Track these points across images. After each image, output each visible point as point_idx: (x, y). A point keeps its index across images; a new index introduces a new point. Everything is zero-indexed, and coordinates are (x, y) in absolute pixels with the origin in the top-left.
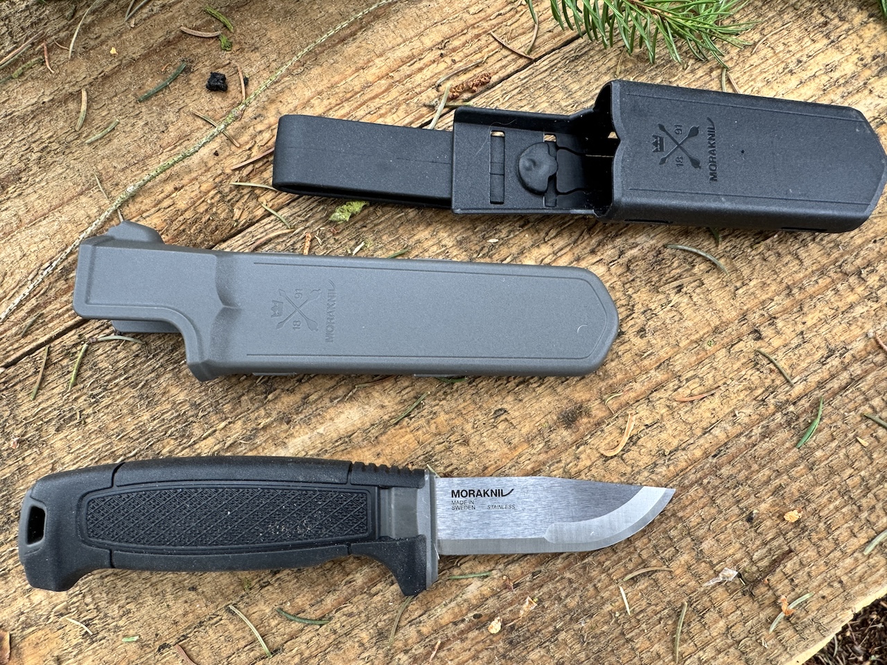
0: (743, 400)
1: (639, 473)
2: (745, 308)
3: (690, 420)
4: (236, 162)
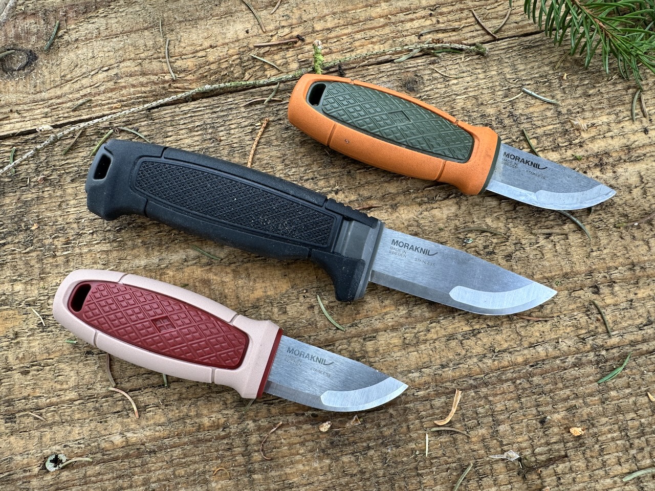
0: (568, 334)
1: (470, 357)
2: (594, 267)
3: (523, 333)
4: (258, 42)
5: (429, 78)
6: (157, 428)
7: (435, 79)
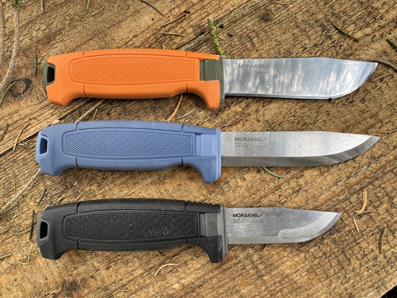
3: (387, 142)
4: (162, 23)
5: (275, 9)
6: (198, 272)
7: (279, 8)
